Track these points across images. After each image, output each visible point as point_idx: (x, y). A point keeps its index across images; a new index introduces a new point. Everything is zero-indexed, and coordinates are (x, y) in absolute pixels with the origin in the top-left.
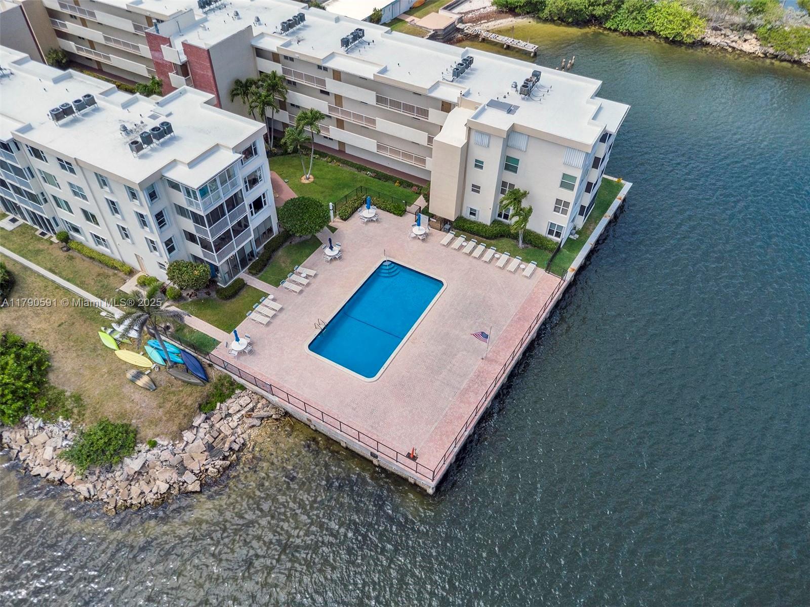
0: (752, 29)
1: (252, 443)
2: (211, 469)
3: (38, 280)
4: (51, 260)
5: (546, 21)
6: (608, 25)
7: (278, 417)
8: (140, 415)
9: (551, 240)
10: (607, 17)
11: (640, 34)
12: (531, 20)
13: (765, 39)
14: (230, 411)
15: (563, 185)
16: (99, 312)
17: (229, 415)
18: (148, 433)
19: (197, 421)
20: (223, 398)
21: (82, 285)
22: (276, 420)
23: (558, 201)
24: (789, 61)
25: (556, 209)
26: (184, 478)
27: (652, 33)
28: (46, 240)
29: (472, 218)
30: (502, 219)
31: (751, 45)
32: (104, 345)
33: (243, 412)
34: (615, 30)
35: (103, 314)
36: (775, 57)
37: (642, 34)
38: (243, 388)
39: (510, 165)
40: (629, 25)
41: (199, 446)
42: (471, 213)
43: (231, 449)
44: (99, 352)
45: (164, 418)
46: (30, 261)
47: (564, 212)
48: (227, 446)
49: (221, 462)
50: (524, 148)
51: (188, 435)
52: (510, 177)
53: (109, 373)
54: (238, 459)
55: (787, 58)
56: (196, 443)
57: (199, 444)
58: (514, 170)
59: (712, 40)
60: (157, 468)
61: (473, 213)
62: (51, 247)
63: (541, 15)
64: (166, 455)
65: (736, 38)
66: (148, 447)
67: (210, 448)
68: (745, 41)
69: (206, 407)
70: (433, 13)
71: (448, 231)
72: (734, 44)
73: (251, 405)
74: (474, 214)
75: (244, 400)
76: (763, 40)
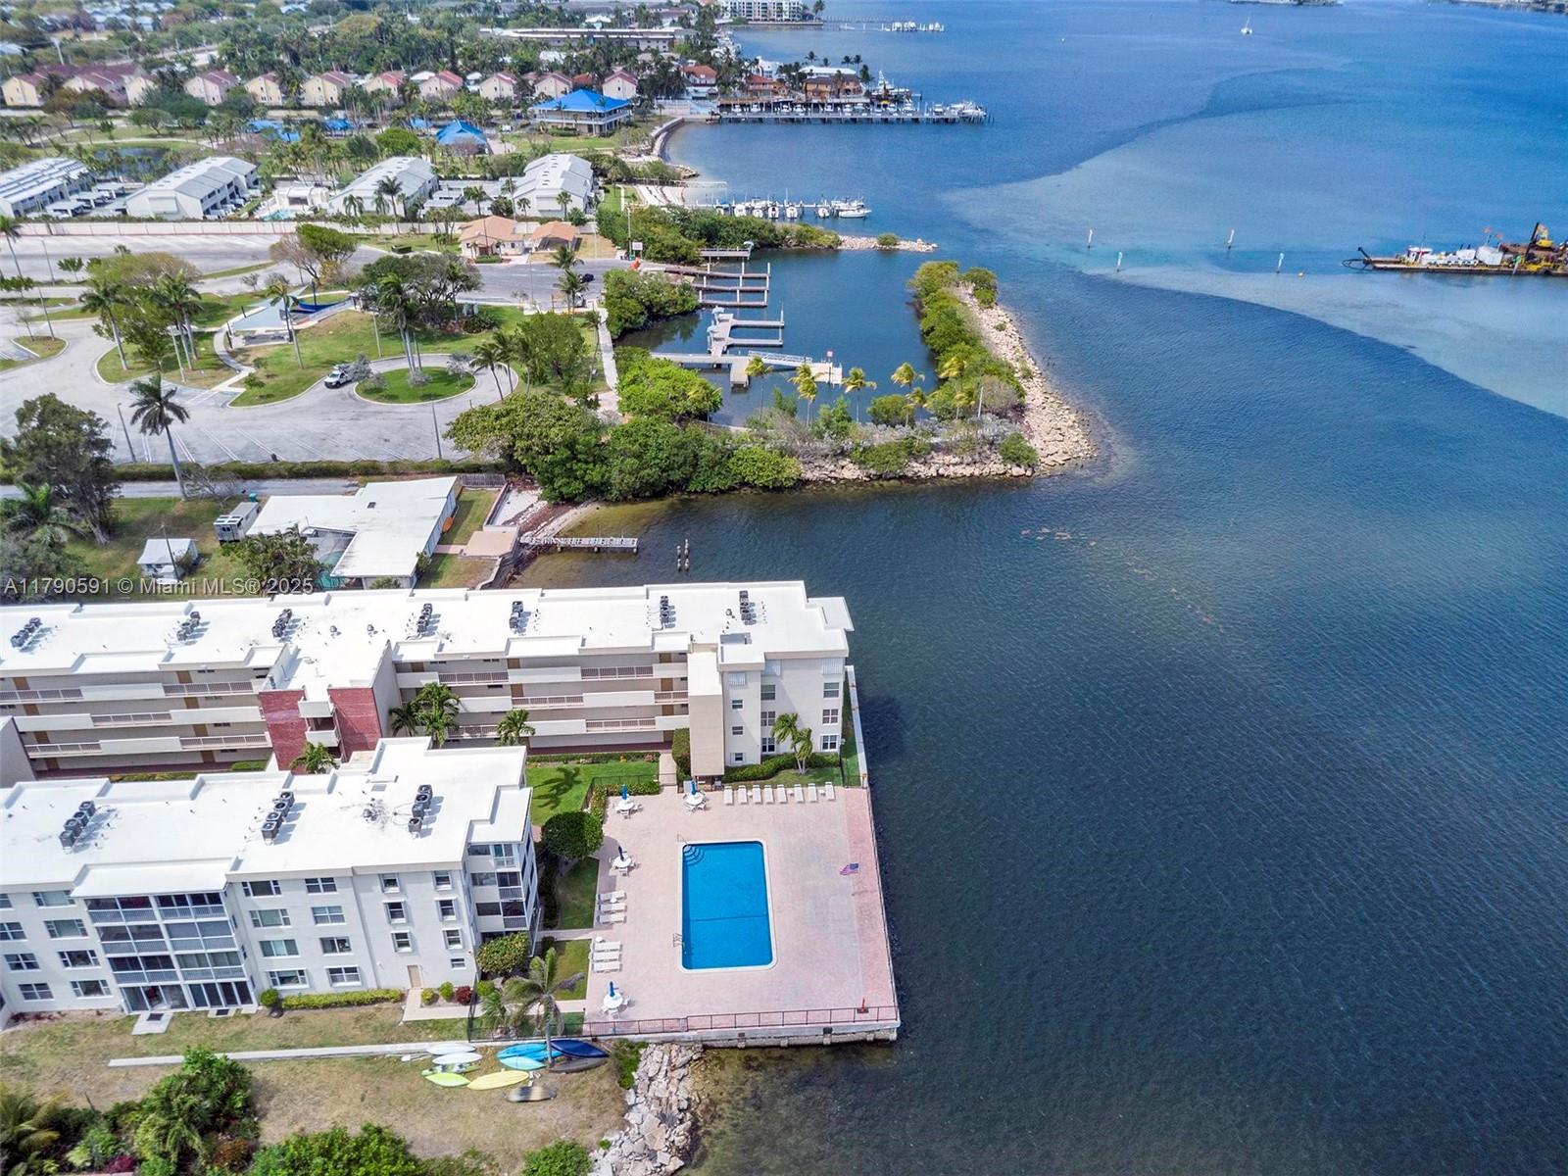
0: (843, 454)
1: (695, 1093)
2: (677, 1139)
3: (271, 1068)
4: (269, 1036)
5: (617, 502)
6: (692, 488)
7: (698, 1055)
8: (565, 1127)
9: (828, 754)
10: (687, 480)
11: (732, 489)
12: (596, 505)
13: (863, 462)
14: (650, 1075)
15: (827, 694)
16: (399, 1059)
17: (651, 1079)
18: (589, 1137)
19: (630, 1098)
20: (634, 1064)
21: (344, 1041)
22: (698, 1059)
23: (826, 712)
24: (894, 478)
25: (825, 721)
26: (659, 1160)
27: (744, 484)
28: (235, 1017)
29: (739, 763)
30: (767, 753)
31: (850, 471)
32: (444, 1087)
33: (664, 1068)
34: (703, 491)
35: (406, 1058)
36: (880, 477)
37: (735, 489)
38: (644, 1045)
39: (768, 694)
40: (717, 482)
41: (652, 1121)
42: (737, 759)
43: (680, 1110)
44: (447, 1097)
45: (594, 1115)
46: (238, 1051)
47: (835, 720)
48: (675, 1108)
49: (682, 1126)
50: (778, 673)
51: (633, 1117)
52: (771, 706)
53: (482, 1109)
54: (693, 1114)
55: (891, 475)
56: (646, 1121)
57: (651, 1119)
58: (772, 697)
59: (809, 476)
60: (626, 1166)
61: (739, 758)
62: (250, 1021)
63: (609, 497)
64: (627, 1148)
65: (832, 467)
66: (602, 1151)
67: (663, 1118)
68: (843, 467)
69: (625, 1082)
70: (476, 532)
71: (721, 788)
72: (833, 474)
73: (666, 1057)
74: (741, 759)
75: (657, 1055)
76: (861, 463)
